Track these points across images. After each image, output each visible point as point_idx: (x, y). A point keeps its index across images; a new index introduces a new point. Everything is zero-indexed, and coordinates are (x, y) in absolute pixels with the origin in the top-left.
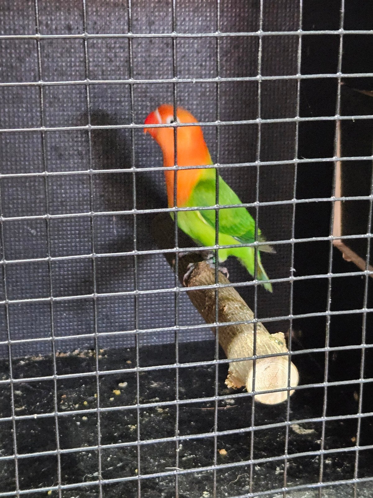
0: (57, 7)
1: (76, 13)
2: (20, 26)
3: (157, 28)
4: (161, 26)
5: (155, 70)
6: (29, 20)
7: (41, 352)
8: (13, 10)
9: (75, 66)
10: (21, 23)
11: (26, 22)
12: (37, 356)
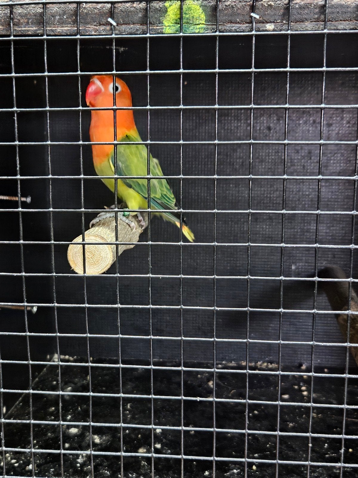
0: (261, 114)
1: (275, 119)
2: (235, 127)
3: (334, 129)
4: (337, 127)
5: (331, 160)
6: (241, 124)
7: (234, 360)
8: (231, 116)
9: (272, 155)
10: (236, 125)
11: (239, 124)
12: (231, 362)
